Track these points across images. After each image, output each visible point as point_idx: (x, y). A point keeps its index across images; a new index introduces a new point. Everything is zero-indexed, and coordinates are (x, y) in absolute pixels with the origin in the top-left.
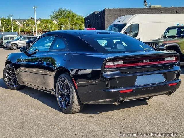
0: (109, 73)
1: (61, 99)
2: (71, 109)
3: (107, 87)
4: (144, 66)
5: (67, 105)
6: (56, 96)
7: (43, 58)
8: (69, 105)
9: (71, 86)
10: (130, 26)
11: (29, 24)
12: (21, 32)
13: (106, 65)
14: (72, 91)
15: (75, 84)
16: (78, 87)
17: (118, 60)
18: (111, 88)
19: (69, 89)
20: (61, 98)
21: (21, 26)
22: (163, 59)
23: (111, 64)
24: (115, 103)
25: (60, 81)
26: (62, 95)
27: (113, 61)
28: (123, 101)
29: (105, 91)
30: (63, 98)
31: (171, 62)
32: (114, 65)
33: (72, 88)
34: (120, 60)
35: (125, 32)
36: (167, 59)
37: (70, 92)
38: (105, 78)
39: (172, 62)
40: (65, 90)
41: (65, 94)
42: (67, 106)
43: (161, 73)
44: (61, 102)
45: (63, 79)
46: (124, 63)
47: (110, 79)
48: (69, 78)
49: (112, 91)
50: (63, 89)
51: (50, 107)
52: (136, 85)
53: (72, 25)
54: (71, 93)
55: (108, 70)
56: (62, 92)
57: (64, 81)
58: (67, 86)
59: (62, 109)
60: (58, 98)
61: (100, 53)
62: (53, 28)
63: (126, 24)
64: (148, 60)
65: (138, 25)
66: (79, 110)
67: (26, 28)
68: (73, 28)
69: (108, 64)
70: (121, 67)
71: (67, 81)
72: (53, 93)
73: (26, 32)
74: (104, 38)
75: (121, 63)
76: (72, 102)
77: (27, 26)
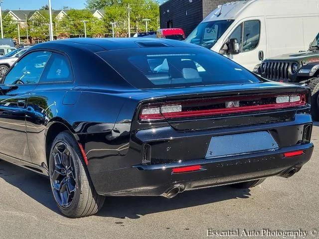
0: (154, 130)
1: (59, 186)
2: (76, 207)
3: (145, 161)
4: (227, 115)
5: (70, 200)
6: (50, 180)
7: (26, 99)
8: (74, 198)
9: (76, 159)
10: (241, 25)
11: (40, 21)
12: (23, 38)
13: (143, 113)
14: (79, 169)
15: (84, 154)
16: (88, 160)
17: (170, 104)
18: (155, 162)
19: (73, 165)
20: (59, 183)
21: (23, 24)
22: (273, 100)
23: (155, 111)
24: (164, 195)
25: (56, 147)
26: (61, 178)
27: (159, 106)
28: (181, 189)
29: (140, 169)
30: (63, 184)
31: (290, 105)
32: (161, 114)
33: (77, 163)
34: (175, 104)
35: (231, 38)
36: (281, 100)
37: (74, 171)
38: (140, 142)
39: (295, 105)
40: (67, 167)
41: (66, 176)
42: (68, 202)
43: (267, 131)
44: (58, 192)
45: (61, 144)
46: (183, 109)
47: (152, 143)
48: (73, 143)
49: (164, 168)
50: (62, 166)
51: (39, 203)
52: (208, 156)
53: (135, 22)
54: (76, 172)
55: (152, 125)
56: (60, 171)
57: (62, 148)
58: (69, 158)
59: (61, 208)
60: (54, 184)
61: (135, 89)
62: (94, 27)
63: (233, 21)
64: (238, 102)
65: (259, 22)
66: (96, 209)
67: (33, 30)
68: (135, 27)
69: (146, 112)
70: (175, 119)
71: (68, 147)
72: (45, 172)
73: (35, 38)
74: (150, 56)
75: (177, 109)
76: (80, 192)
77: (36, 25)
